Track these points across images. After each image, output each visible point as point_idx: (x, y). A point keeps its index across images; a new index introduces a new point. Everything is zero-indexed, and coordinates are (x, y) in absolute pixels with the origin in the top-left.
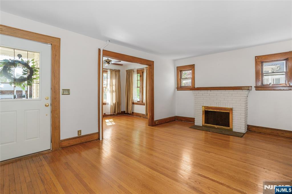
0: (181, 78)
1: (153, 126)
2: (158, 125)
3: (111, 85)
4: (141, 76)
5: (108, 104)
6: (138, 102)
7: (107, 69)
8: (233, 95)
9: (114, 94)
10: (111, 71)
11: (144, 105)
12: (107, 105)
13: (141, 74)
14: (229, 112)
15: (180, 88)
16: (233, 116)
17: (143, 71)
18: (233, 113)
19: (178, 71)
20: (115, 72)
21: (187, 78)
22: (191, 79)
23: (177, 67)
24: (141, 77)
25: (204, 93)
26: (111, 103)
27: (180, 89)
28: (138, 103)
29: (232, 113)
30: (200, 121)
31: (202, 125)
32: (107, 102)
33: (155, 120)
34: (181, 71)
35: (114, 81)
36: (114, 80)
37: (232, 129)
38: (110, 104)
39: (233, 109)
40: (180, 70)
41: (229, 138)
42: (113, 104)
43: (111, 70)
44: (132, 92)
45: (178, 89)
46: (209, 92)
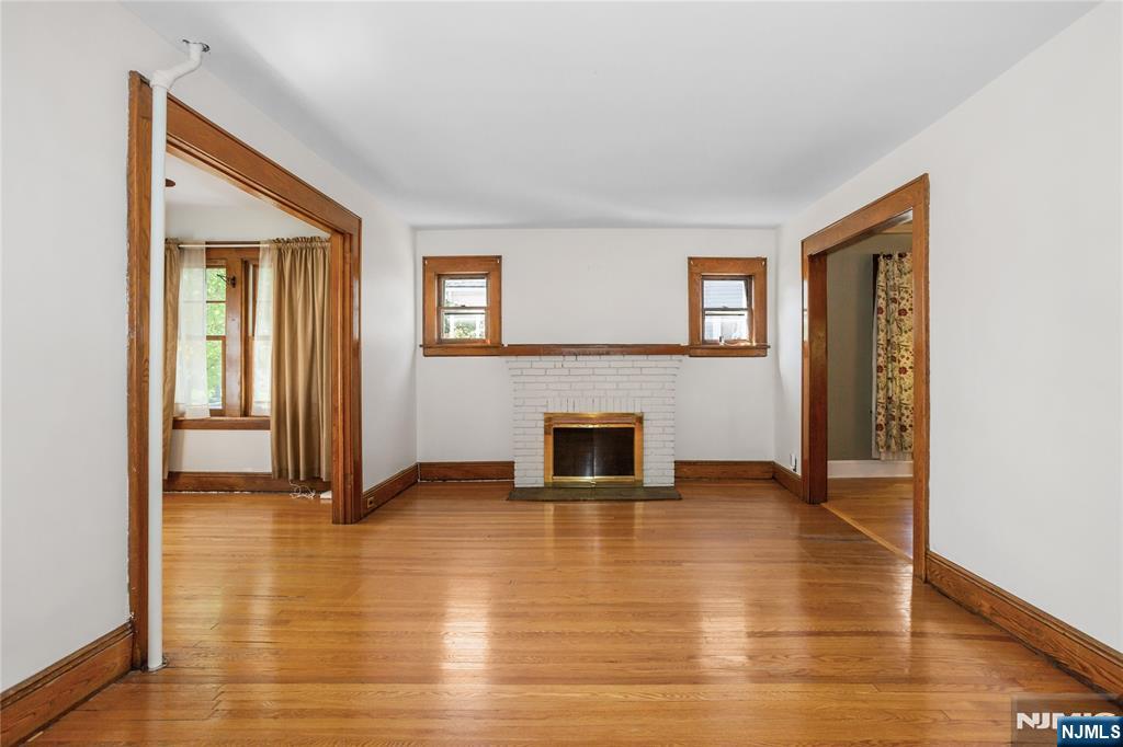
0: (439, 304)
1: (358, 519)
2: (373, 510)
4: (232, 282)
6: (213, 412)
8: (644, 371)
11: (262, 425)
13: (239, 274)
14: (632, 426)
15: (436, 346)
16: (645, 437)
17: (247, 256)
18: (645, 430)
19: (429, 274)
21: (467, 305)
22: (483, 311)
23: (424, 258)
24: (234, 285)
25: (551, 365)
27: (438, 351)
28: (216, 421)
29: (642, 429)
30: (533, 468)
31: (545, 483)
33: (364, 490)
34: (439, 277)
37: (641, 481)
39: (645, 417)
40: (437, 271)
41: (632, 509)
45: (429, 351)
46: (570, 361)
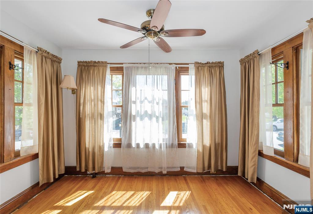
3: (199, 102)
5: (190, 146)
7: (188, 64)
9: (207, 124)
10: (198, 68)
12: (187, 149)
20: (210, 67)
26: (197, 144)
32: (188, 142)
35: (206, 92)
36: (207, 89)
38: (194, 146)
42: (204, 147)
43: (197, 65)
44: (255, 121)
